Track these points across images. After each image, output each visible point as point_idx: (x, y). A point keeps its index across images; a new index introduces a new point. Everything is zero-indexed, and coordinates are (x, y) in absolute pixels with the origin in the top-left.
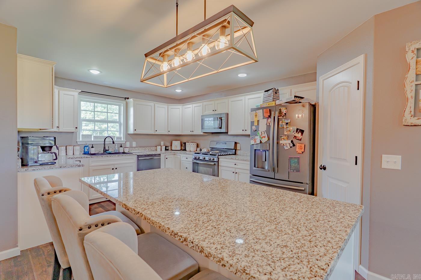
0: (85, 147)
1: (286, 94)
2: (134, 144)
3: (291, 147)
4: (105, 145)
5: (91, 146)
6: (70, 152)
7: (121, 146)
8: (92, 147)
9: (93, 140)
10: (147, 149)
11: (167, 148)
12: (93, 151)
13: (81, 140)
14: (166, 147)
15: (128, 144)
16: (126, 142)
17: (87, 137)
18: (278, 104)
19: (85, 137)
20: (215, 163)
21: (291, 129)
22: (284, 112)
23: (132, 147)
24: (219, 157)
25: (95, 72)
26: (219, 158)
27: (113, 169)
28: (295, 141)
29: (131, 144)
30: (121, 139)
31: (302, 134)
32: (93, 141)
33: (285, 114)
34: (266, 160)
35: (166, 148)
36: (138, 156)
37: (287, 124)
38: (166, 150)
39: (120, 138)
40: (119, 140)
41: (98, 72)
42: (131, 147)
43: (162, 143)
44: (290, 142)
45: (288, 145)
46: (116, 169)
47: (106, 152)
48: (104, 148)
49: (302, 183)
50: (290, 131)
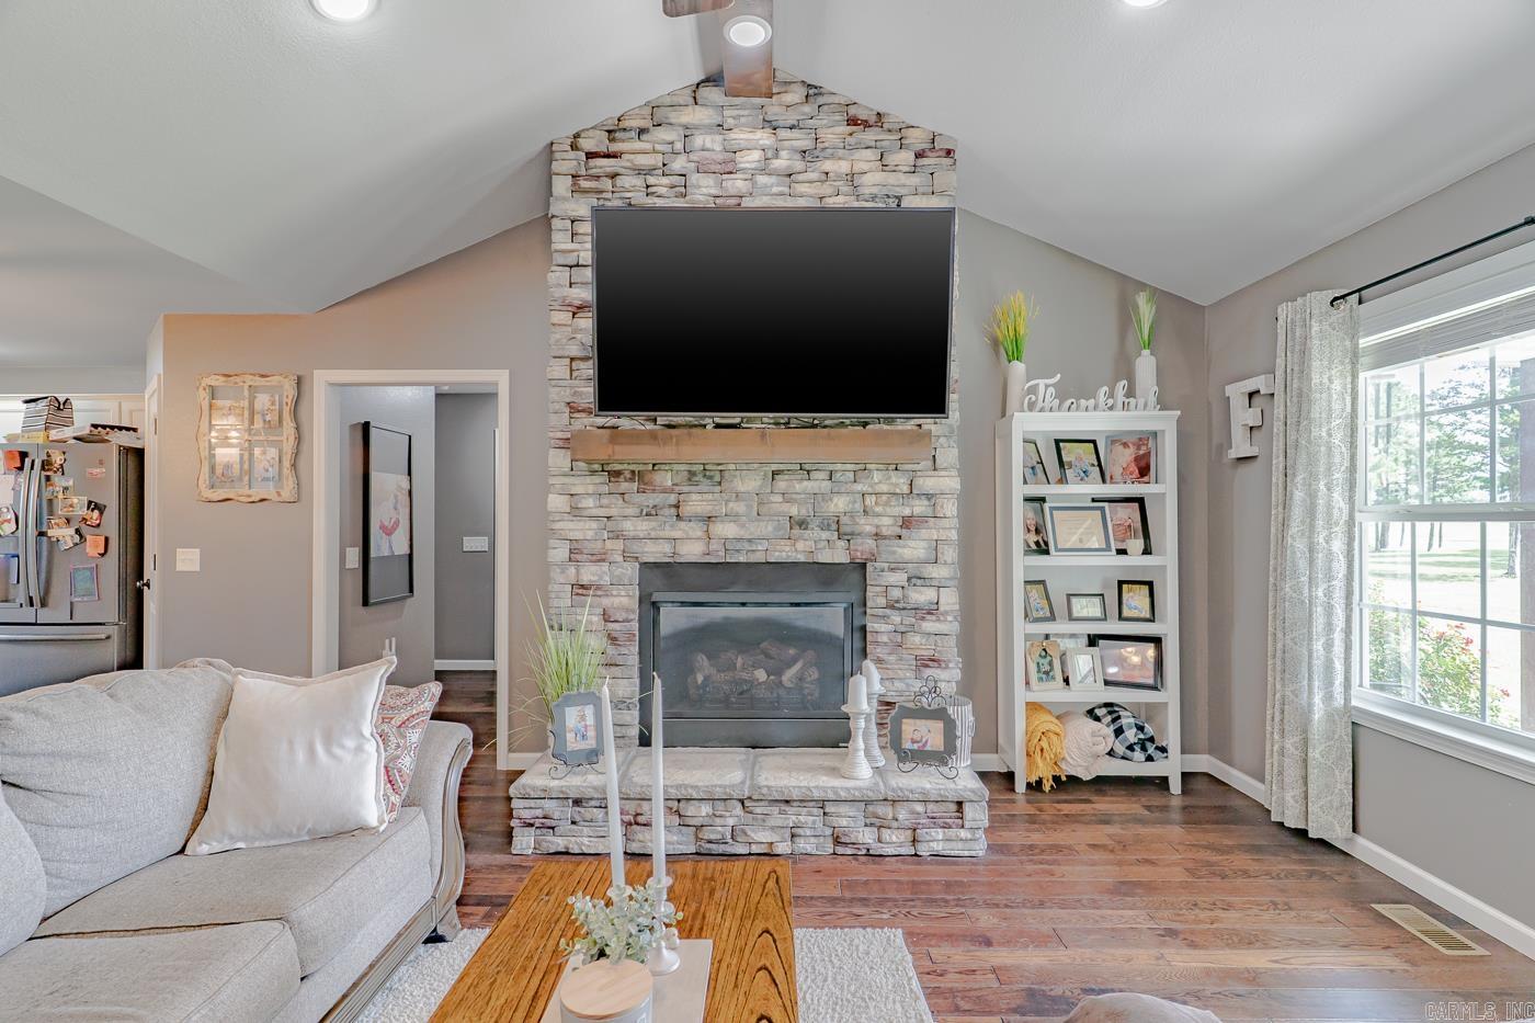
1: (109, 411)
3: (76, 544)
18: (55, 438)
21: (75, 501)
22: (59, 462)
28: (85, 529)
31: (101, 513)
33: (61, 465)
34: (18, 582)
37: (66, 489)
44: (72, 531)
45: (68, 539)
49: (104, 624)
50: (71, 506)
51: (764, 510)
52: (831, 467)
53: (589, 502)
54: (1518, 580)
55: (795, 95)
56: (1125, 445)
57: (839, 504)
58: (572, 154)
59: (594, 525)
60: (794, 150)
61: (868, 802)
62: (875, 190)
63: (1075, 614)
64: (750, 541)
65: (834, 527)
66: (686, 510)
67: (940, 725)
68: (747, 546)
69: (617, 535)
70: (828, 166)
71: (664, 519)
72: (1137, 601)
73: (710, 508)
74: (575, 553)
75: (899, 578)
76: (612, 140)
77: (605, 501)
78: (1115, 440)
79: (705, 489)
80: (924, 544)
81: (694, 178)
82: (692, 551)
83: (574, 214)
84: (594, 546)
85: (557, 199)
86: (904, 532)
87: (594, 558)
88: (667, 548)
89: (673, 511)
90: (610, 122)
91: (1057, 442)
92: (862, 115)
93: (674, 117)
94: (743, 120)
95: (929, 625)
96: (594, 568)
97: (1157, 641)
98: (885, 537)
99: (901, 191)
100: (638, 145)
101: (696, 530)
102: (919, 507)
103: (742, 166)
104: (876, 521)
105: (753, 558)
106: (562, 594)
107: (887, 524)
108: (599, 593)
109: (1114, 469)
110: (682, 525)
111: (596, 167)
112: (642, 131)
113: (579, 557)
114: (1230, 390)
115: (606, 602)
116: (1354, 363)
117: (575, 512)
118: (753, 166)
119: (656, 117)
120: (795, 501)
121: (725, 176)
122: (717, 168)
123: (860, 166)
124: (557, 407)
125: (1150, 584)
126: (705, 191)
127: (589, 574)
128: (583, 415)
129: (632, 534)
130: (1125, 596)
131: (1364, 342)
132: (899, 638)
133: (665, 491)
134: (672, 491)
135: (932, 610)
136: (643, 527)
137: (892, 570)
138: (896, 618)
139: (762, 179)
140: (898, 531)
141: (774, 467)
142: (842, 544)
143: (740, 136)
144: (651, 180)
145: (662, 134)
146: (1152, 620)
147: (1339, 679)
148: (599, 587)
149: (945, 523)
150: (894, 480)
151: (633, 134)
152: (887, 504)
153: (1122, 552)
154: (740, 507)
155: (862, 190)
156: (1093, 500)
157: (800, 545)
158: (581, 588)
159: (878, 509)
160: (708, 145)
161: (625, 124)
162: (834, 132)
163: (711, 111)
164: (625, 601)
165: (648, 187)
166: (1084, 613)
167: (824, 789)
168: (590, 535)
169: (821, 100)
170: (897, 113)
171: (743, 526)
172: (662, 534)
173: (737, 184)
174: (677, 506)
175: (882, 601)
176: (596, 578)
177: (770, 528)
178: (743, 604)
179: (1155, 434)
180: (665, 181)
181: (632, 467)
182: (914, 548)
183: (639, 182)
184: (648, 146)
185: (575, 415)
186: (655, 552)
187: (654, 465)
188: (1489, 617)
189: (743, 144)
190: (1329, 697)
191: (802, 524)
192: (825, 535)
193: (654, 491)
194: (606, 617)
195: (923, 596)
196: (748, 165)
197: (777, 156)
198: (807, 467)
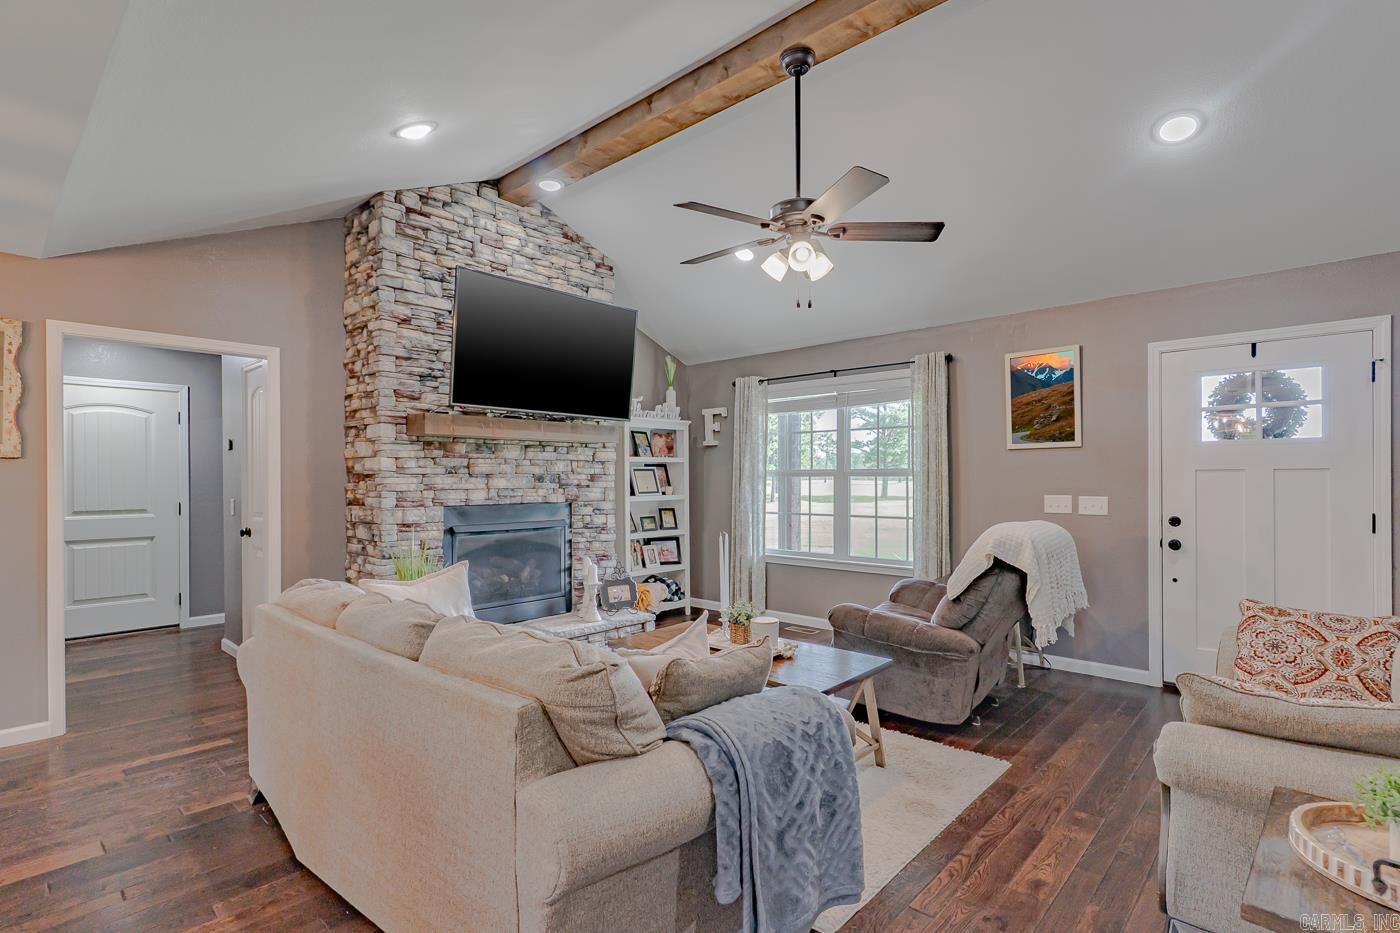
51: (520, 469)
52: (556, 444)
53: (412, 464)
54: (777, 503)
55: (536, 211)
56: (661, 436)
57: (560, 467)
58: (397, 206)
59: (415, 480)
60: (535, 244)
61: (606, 631)
62: (577, 280)
63: (646, 528)
64: (513, 490)
65: (557, 481)
66: (477, 470)
67: (627, 587)
68: (512, 493)
69: (429, 487)
70: (554, 259)
71: (461, 475)
72: (668, 518)
73: (490, 468)
74: (401, 501)
75: (589, 510)
76: (426, 204)
77: (421, 463)
78: (656, 433)
79: (488, 456)
80: (600, 490)
81: (479, 246)
82: (478, 497)
83: (399, 251)
84: (414, 495)
85: (386, 236)
86: (591, 484)
87: (415, 504)
88: (463, 496)
89: (466, 470)
90: (424, 190)
91: (632, 432)
92: (570, 234)
93: (466, 200)
94: (508, 216)
95: (603, 537)
96: (416, 511)
97: (676, 539)
98: (582, 487)
99: (590, 284)
100: (442, 213)
101: (481, 483)
102: (597, 469)
103: (508, 246)
104: (579, 477)
105: (514, 501)
106: (391, 532)
107: (583, 479)
108: (418, 529)
109: (656, 449)
110: (473, 479)
111: (415, 220)
112: (445, 204)
113: (405, 504)
114: (704, 412)
115: (423, 535)
116: (766, 409)
117: (400, 470)
118: (515, 248)
119: (454, 198)
120: (538, 465)
121: (497, 250)
122: (493, 243)
123: (570, 264)
124: (387, 392)
125: (673, 510)
126: (486, 257)
127: (413, 515)
128: (405, 400)
129: (440, 486)
130: (663, 516)
131: (770, 401)
132: (588, 545)
133: (461, 457)
134: (466, 457)
135: (603, 529)
136: (448, 481)
137: (585, 506)
138: (587, 533)
139: (518, 258)
140: (588, 483)
141: (527, 443)
142: (561, 490)
143: (507, 227)
144: (452, 240)
145: (458, 210)
146: (676, 528)
147: (761, 545)
148: (418, 525)
149: (610, 478)
150: (587, 453)
151: (441, 204)
152: (583, 467)
153: (664, 493)
154: (506, 468)
155: (571, 279)
156: (646, 465)
157: (541, 492)
158: (405, 526)
159: (579, 470)
160: (489, 227)
161: (434, 195)
162: (557, 240)
163: (488, 204)
164: (436, 534)
165: (448, 243)
166: (649, 527)
167: (589, 628)
168: (413, 487)
169: (551, 218)
170: (588, 239)
171: (509, 480)
172: (460, 486)
173: (503, 257)
174: (468, 467)
175: (580, 524)
176: (418, 519)
177: (524, 482)
178: (507, 531)
179: (675, 431)
180: (461, 243)
181: (440, 440)
182: (594, 493)
183: (443, 239)
184: (450, 216)
185: (401, 399)
186: (455, 499)
187: (454, 438)
188: (812, 512)
189: (509, 233)
190: (758, 553)
191: (540, 479)
192: (553, 486)
193: (454, 457)
194: (422, 545)
195: (599, 520)
196: (511, 247)
197: (526, 245)
198: (543, 443)
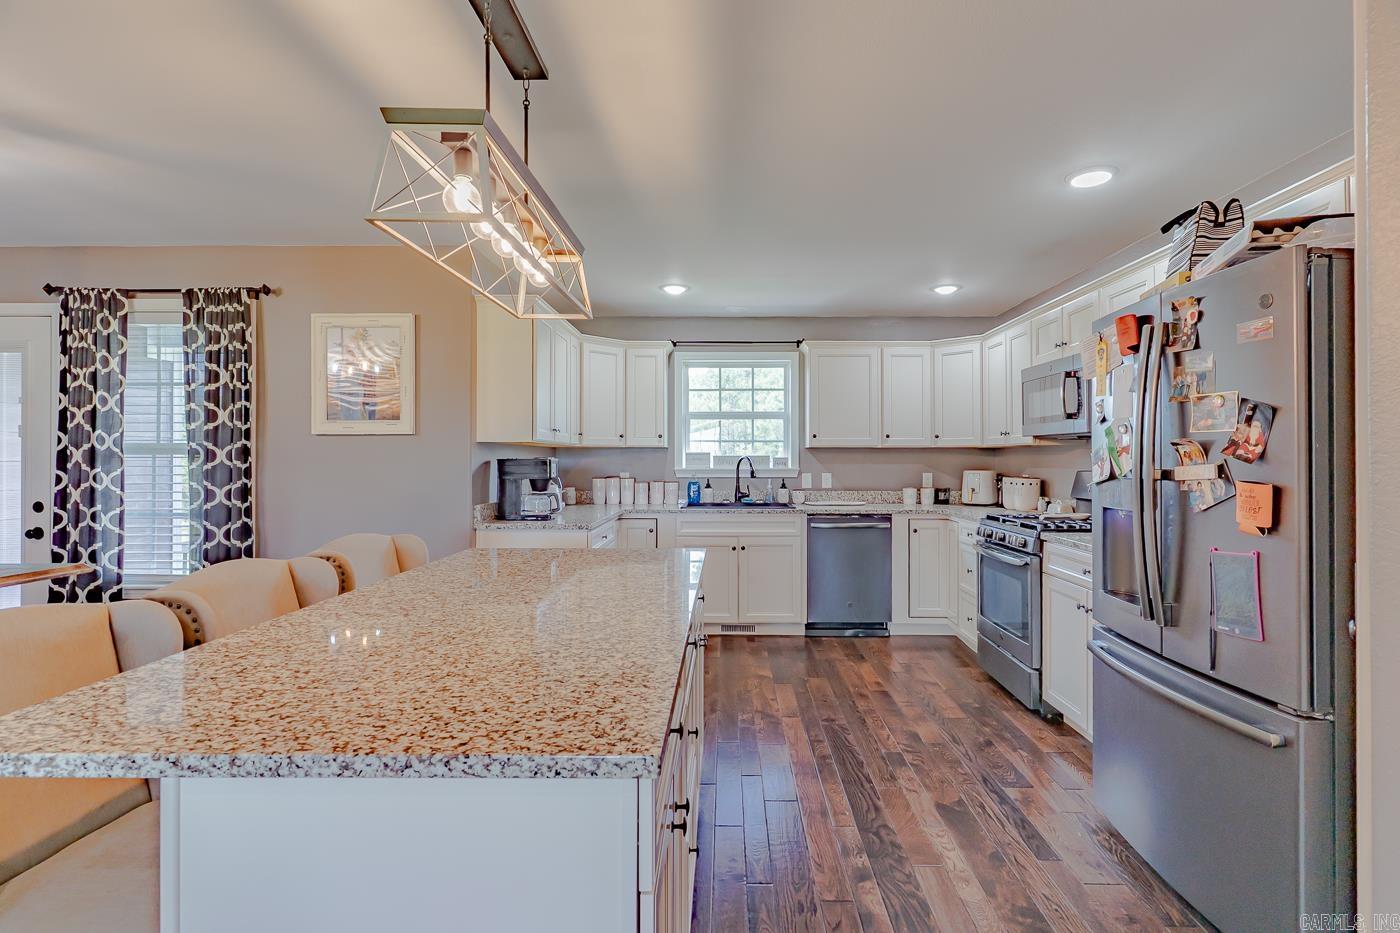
0: (690, 484)
2: (827, 480)
4: (738, 482)
5: (703, 484)
6: (657, 497)
7: (784, 486)
8: (708, 486)
9: (712, 466)
10: (869, 495)
11: (942, 496)
12: (707, 496)
13: (684, 466)
14: (937, 491)
15: (807, 481)
16: (800, 473)
17: (699, 459)
19: (694, 459)
20: (1028, 559)
22: (1189, 321)
23: (820, 490)
24: (1044, 536)
25: (675, 290)
26: (1042, 542)
27: (734, 549)
29: (816, 480)
30: (786, 464)
31: (1267, 429)
32: (712, 470)
33: (1194, 327)
35: (936, 496)
36: (812, 517)
37: (1201, 378)
38: (937, 501)
39: (784, 461)
40: (781, 467)
41: (683, 290)
42: (817, 488)
43: (927, 479)
44: (1213, 470)
45: (1206, 490)
46: (743, 548)
47: (741, 500)
48: (738, 488)
